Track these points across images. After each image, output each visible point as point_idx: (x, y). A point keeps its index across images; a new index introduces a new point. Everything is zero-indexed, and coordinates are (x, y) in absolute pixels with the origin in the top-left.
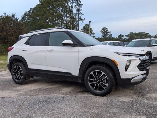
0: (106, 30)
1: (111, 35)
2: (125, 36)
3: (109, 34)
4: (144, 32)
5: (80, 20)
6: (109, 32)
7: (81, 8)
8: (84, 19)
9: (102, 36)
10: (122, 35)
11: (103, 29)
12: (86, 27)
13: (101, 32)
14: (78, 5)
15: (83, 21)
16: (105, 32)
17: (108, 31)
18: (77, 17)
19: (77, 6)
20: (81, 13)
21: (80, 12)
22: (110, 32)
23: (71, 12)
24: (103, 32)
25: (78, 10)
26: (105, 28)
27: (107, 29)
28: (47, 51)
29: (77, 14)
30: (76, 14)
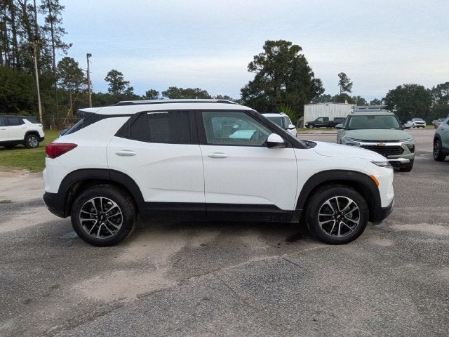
0: (119, 76)
1: (132, 89)
2: (160, 93)
3: (126, 87)
4: (198, 89)
5: (59, 46)
6: (125, 83)
7: (58, 17)
8: (71, 45)
9: (110, 90)
10: (155, 91)
11: (110, 74)
12: (67, 65)
13: (107, 80)
14: (48, 6)
15: (68, 51)
16: (116, 80)
17: (124, 80)
18: (48, 36)
19: (48, 10)
20: (62, 30)
21: (57, 25)
22: (129, 82)
23: (32, 21)
24: (111, 81)
25: (51, 19)
26: (116, 72)
27: (120, 74)
28: (209, 156)
29: (49, 29)
30: (45, 29)
